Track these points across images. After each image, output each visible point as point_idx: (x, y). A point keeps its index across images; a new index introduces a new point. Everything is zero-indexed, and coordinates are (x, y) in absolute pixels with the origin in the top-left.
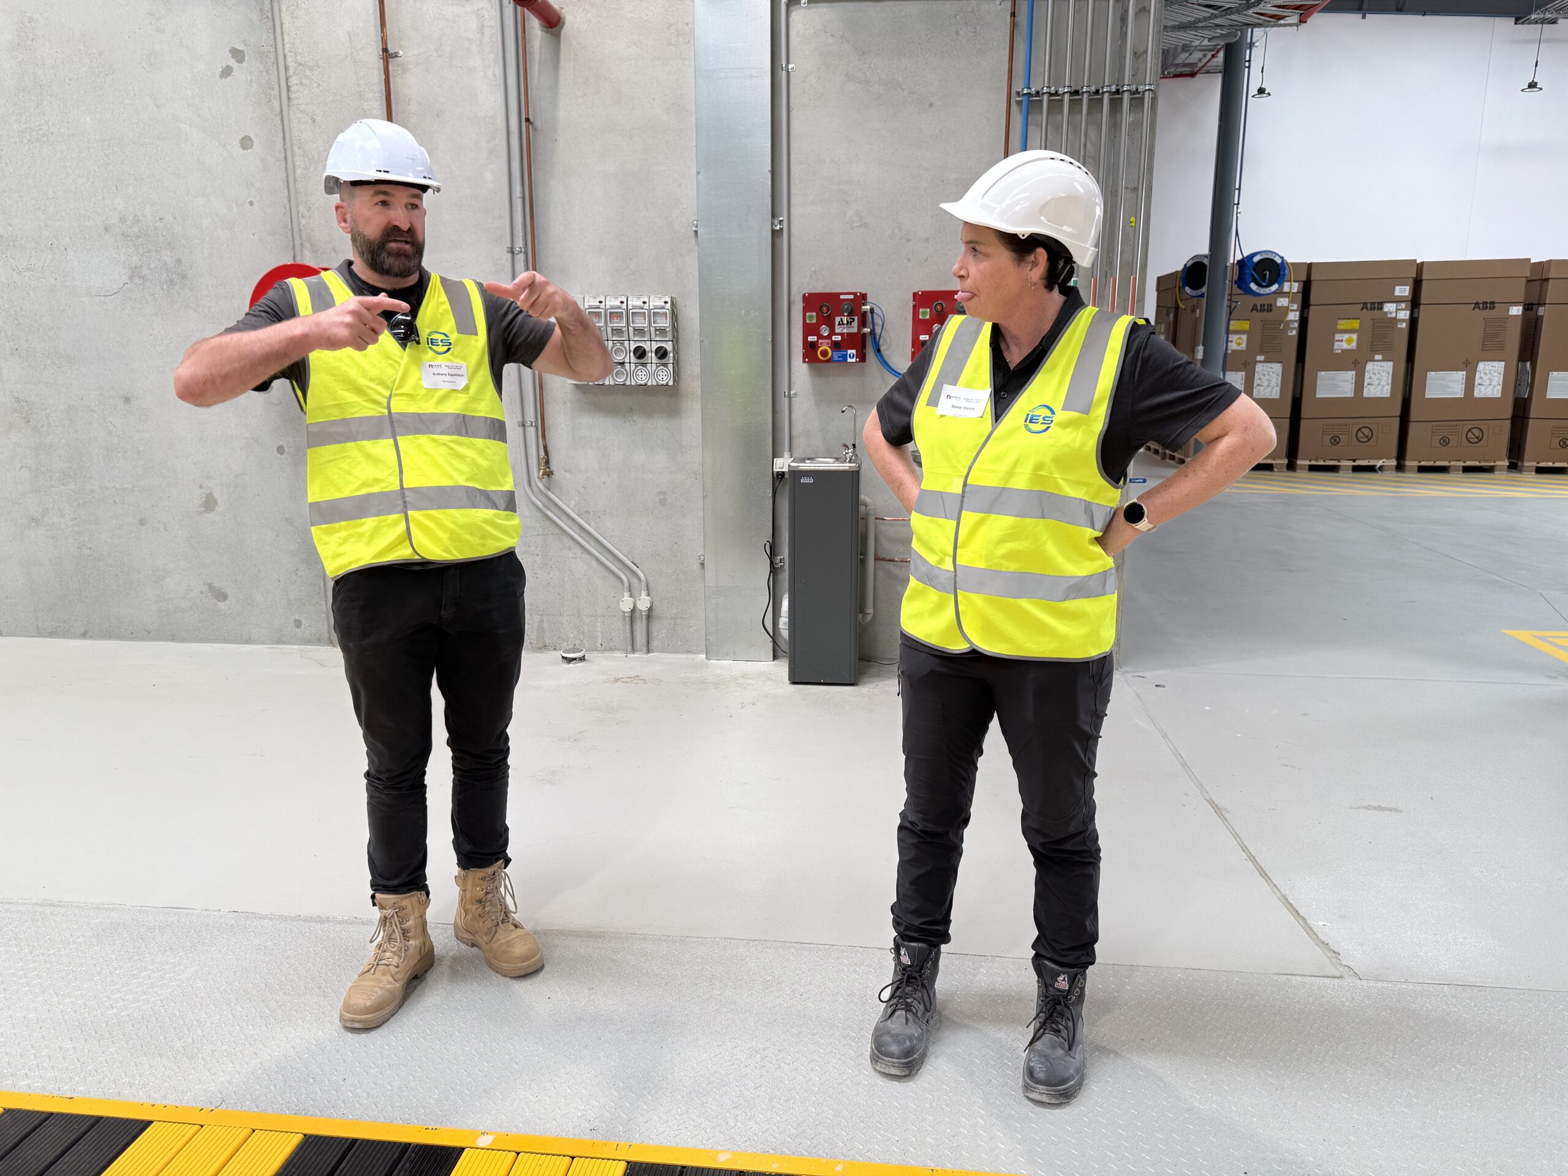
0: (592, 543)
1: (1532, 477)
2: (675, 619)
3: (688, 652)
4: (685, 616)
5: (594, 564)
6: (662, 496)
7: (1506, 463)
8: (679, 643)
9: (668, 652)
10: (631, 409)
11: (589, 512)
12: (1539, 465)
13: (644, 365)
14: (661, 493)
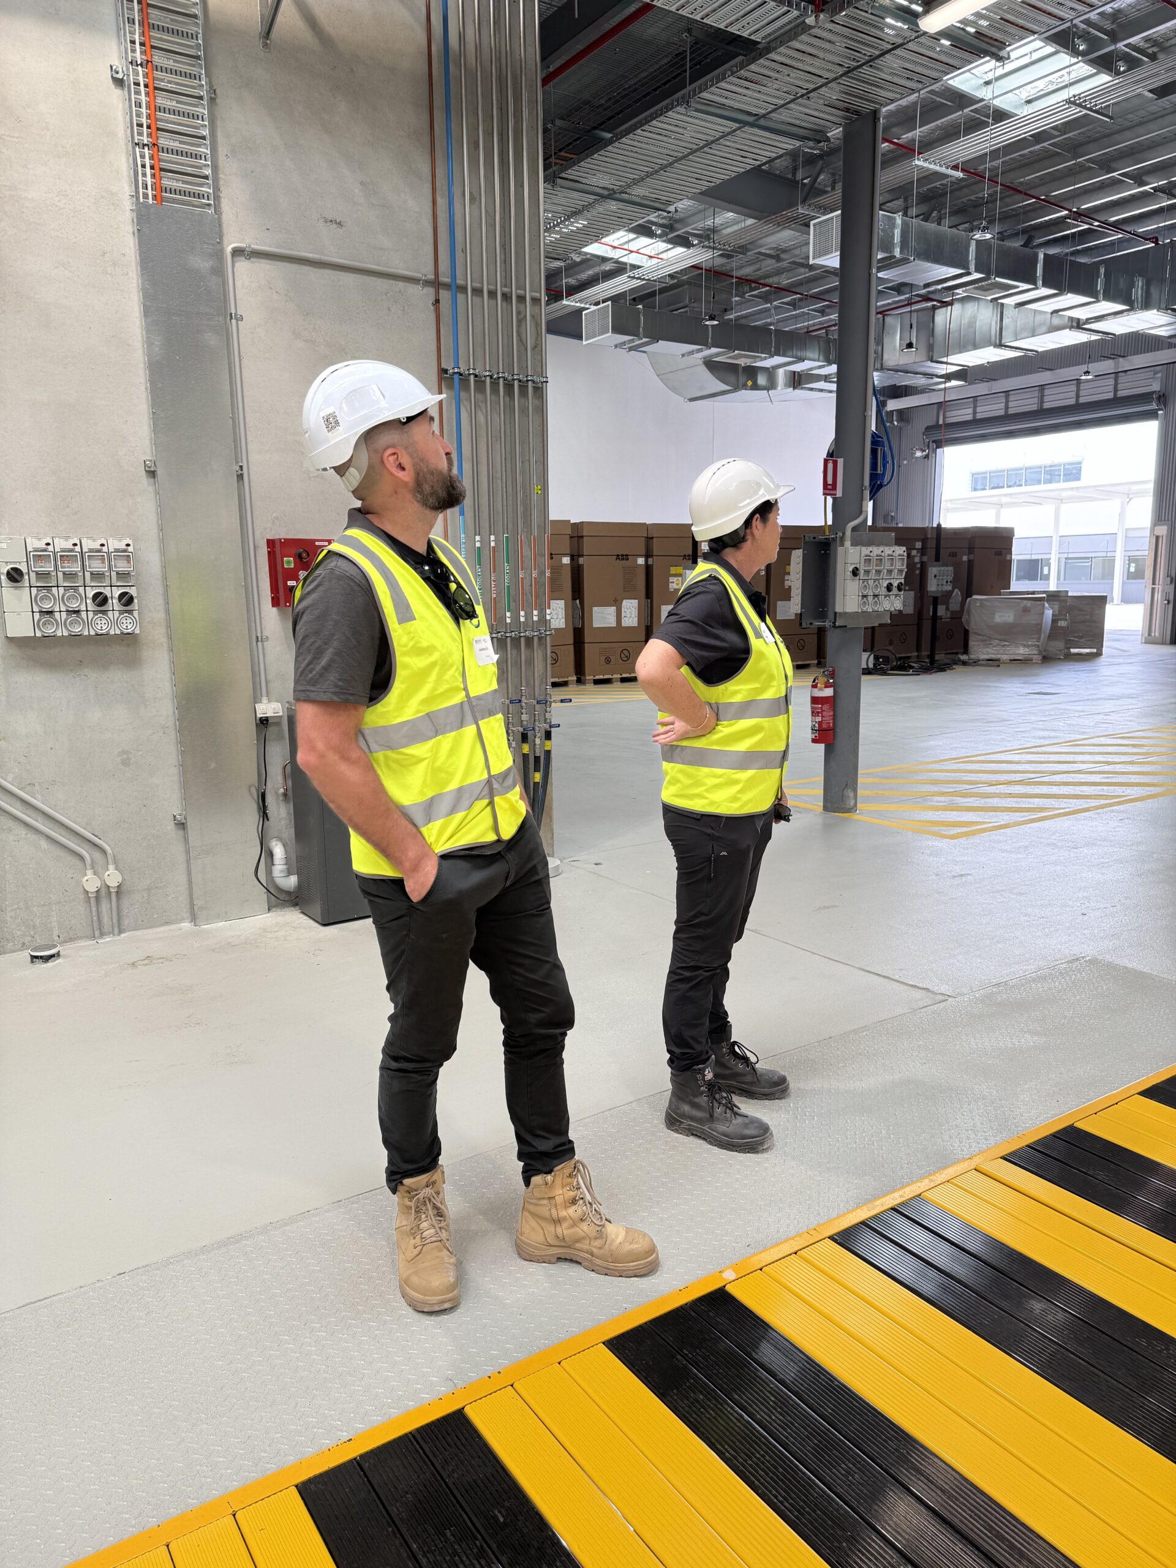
0: (39, 819)
1: (590, 687)
2: (149, 889)
3: (167, 923)
4: (161, 885)
5: (44, 844)
6: (125, 756)
7: (575, 678)
8: (155, 916)
9: (142, 929)
10: (81, 662)
11: (34, 785)
12: (596, 678)
13: (104, 612)
14: (124, 752)
